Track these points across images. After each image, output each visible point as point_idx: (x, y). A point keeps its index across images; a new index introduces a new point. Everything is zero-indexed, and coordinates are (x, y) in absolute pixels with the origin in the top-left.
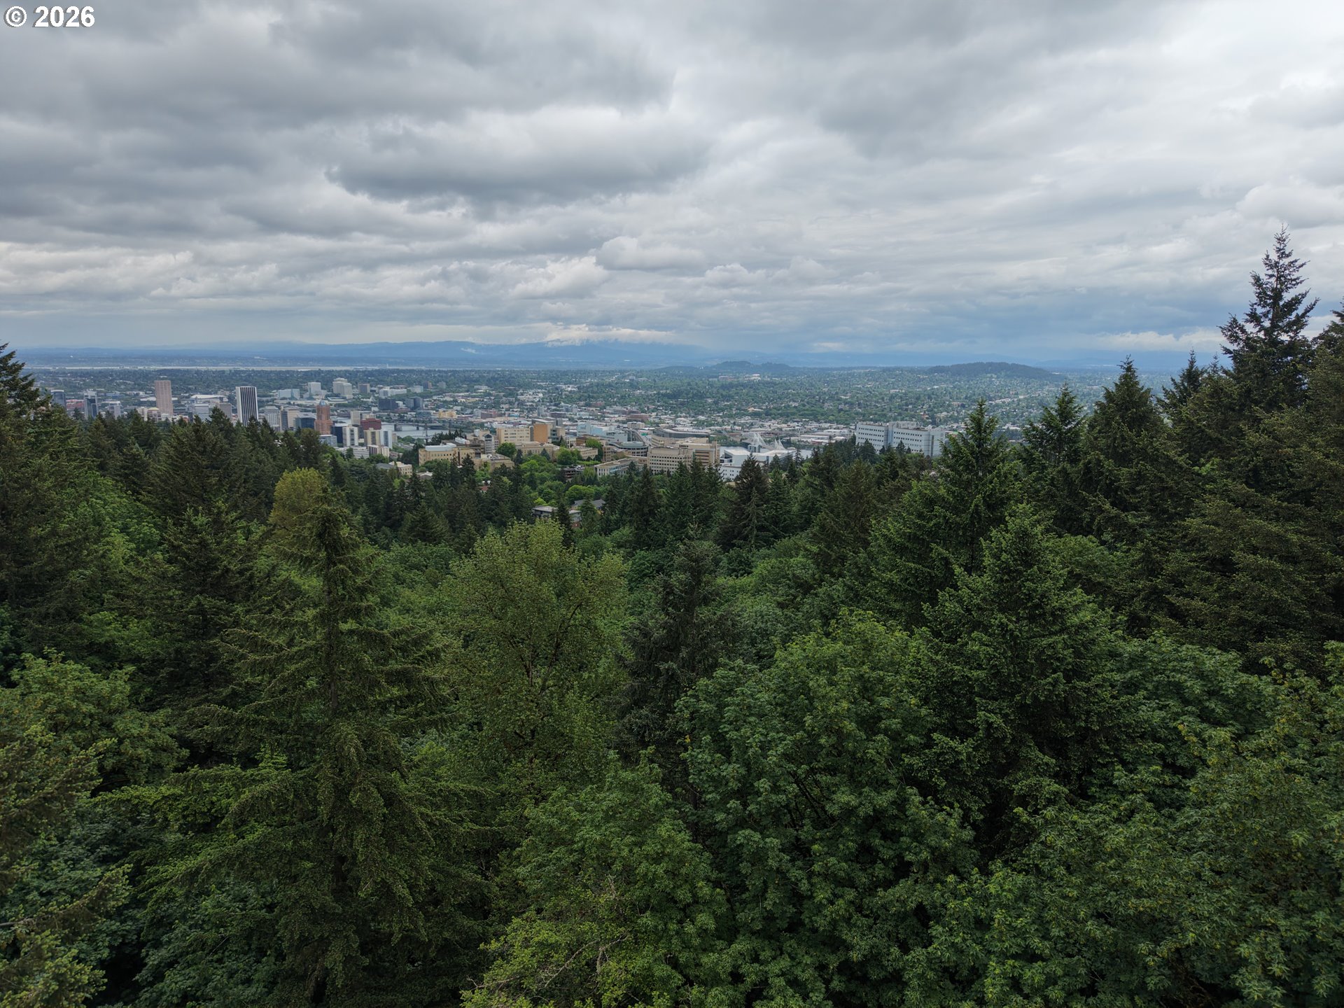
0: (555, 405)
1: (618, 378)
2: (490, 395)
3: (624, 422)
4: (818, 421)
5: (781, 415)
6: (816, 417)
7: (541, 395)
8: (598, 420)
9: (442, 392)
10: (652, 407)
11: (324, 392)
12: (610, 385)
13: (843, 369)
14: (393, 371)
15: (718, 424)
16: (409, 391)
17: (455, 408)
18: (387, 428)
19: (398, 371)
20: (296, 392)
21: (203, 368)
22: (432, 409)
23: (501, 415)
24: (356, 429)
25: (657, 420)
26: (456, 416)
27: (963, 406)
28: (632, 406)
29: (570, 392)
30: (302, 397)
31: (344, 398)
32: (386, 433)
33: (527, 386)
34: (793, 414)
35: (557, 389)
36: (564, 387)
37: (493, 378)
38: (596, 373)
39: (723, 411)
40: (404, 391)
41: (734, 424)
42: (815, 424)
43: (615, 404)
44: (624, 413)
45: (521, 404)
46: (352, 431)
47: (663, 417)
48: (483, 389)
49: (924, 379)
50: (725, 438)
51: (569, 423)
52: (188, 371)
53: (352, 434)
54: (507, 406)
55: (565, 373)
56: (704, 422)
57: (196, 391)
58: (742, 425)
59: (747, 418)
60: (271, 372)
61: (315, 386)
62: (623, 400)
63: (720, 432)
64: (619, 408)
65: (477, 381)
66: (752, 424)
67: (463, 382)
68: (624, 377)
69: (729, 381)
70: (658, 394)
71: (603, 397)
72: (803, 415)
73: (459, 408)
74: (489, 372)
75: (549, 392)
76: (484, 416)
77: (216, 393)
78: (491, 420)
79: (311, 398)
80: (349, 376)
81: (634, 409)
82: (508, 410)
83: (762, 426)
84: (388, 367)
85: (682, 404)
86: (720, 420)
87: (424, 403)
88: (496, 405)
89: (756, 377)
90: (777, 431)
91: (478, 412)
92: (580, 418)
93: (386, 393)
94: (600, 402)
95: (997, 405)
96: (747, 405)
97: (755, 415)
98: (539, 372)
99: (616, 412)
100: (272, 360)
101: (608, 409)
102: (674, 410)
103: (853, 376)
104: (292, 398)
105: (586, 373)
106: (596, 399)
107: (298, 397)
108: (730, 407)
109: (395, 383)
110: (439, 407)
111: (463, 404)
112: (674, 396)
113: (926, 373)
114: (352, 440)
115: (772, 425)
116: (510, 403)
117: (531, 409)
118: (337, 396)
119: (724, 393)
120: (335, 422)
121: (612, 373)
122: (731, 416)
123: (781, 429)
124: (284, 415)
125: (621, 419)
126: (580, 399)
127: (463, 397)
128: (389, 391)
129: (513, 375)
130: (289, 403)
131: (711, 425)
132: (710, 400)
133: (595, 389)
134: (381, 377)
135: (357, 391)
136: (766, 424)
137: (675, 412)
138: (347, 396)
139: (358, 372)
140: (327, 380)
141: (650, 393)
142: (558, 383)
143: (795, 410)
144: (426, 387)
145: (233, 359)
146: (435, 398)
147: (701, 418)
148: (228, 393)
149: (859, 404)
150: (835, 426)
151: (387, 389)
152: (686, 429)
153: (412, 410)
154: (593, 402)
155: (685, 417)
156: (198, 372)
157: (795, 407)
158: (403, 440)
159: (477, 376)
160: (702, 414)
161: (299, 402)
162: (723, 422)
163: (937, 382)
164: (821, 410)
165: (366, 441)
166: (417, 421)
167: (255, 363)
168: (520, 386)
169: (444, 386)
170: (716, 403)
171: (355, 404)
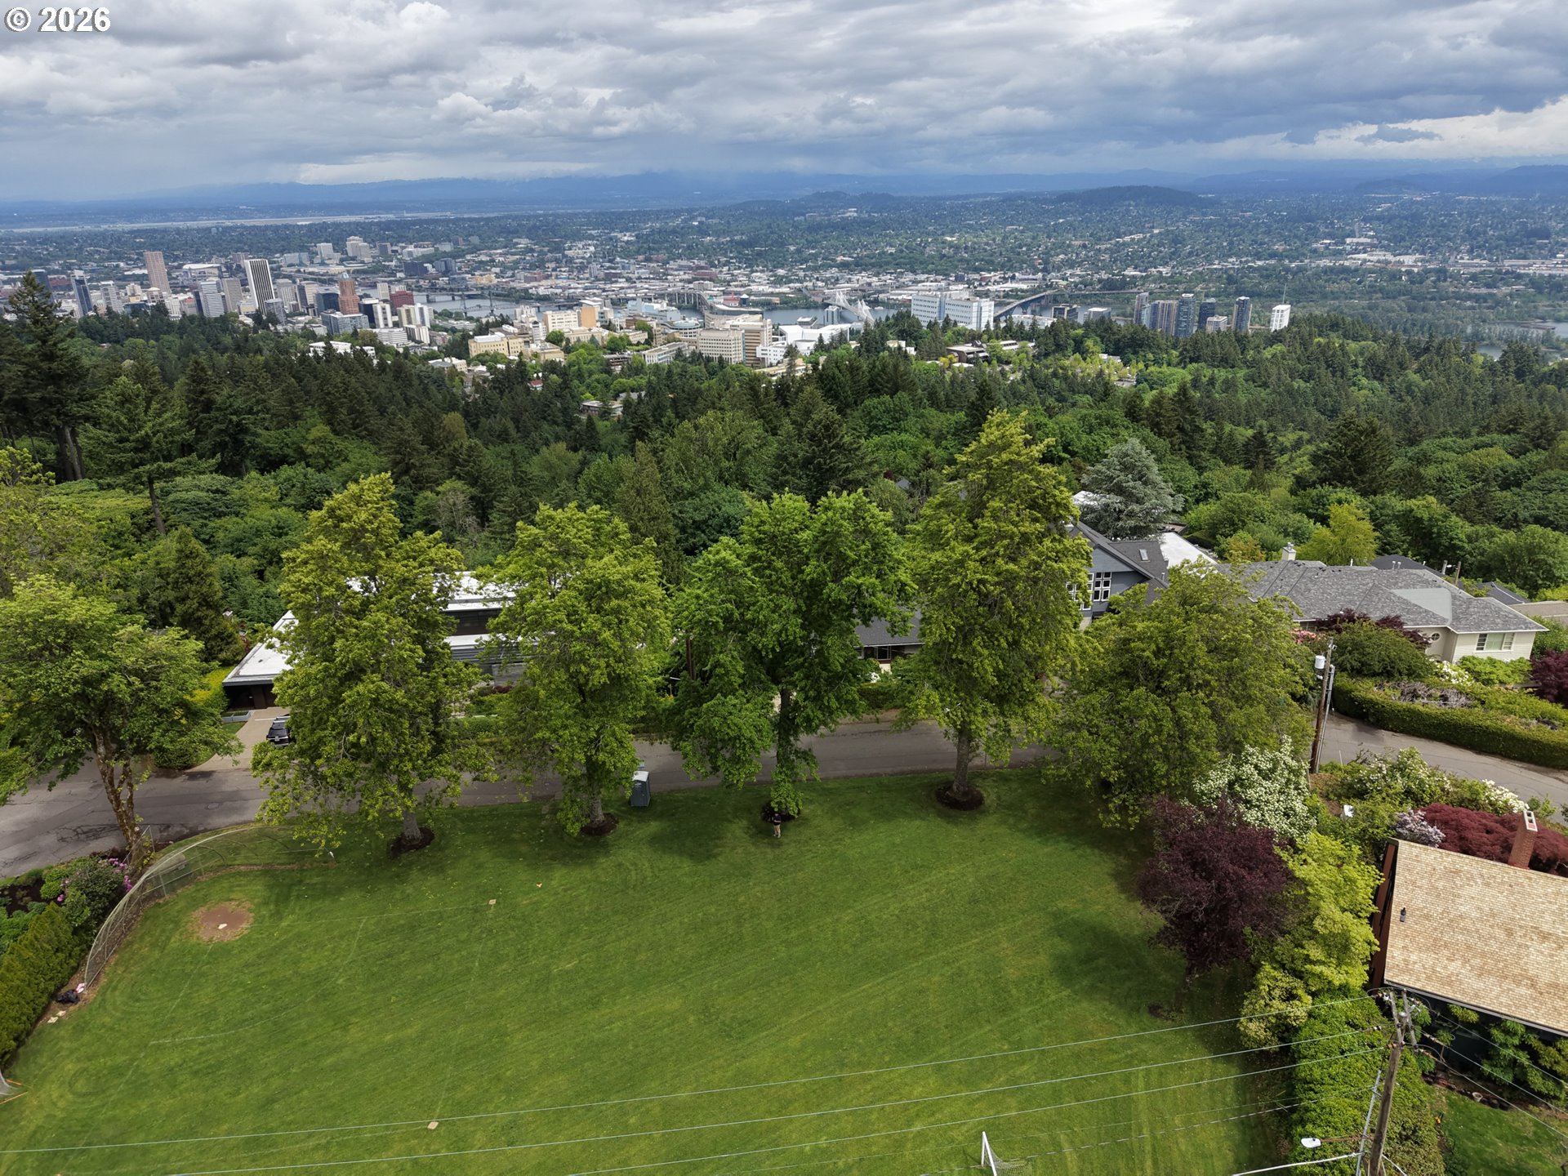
0: (610, 261)
1: (684, 221)
2: (532, 250)
3: (690, 282)
4: (914, 272)
5: (873, 265)
6: (912, 267)
7: (592, 249)
8: (660, 279)
9: (475, 250)
10: (723, 259)
11: (338, 255)
12: (674, 232)
13: (958, 197)
14: (414, 223)
15: (799, 281)
16: (437, 249)
17: (494, 270)
18: (419, 301)
19: (420, 222)
20: (305, 256)
21: (181, 225)
22: (467, 273)
23: (548, 277)
24: (388, 307)
25: (728, 277)
26: (495, 281)
27: (1084, 246)
28: (700, 259)
29: (627, 242)
30: (312, 263)
31: (363, 262)
32: (421, 310)
33: (577, 236)
34: (887, 263)
35: (611, 239)
36: (619, 235)
37: (534, 227)
38: (657, 214)
39: (807, 262)
40: (430, 250)
41: (817, 279)
42: (911, 276)
43: (680, 257)
44: (690, 268)
45: (570, 261)
46: (384, 309)
47: (736, 272)
48: (523, 243)
49: (1049, 211)
50: (806, 298)
51: (626, 285)
52: (165, 231)
53: (384, 313)
54: (553, 265)
55: (620, 216)
56: (783, 277)
57: (185, 259)
58: (826, 281)
59: (834, 270)
60: (267, 228)
61: (325, 248)
62: (690, 252)
63: (800, 290)
64: (684, 263)
65: (516, 233)
66: (837, 280)
67: (499, 234)
68: (693, 218)
69: (818, 219)
70: (731, 241)
71: (666, 248)
72: (898, 265)
73: (497, 270)
74: (529, 218)
75: (602, 244)
76: (528, 280)
77: (209, 261)
78: (536, 284)
79: (323, 264)
80: (362, 230)
81: (702, 263)
82: (554, 270)
83: (849, 281)
84: (408, 216)
85: (759, 254)
86: (802, 274)
87: (456, 264)
88: (541, 264)
89: (852, 213)
90: (866, 287)
91: (521, 274)
92: (639, 278)
93: (410, 254)
94: (663, 256)
95: (1124, 244)
96: (836, 253)
97: (844, 266)
98: (588, 216)
99: (680, 268)
100: (262, 210)
101: (672, 265)
102: (750, 263)
103: (967, 209)
104: (301, 264)
105: (645, 216)
106: (657, 250)
107: (308, 263)
108: (815, 257)
109: (417, 240)
110: (475, 269)
111: (502, 264)
112: (750, 244)
113: (1052, 202)
114: (385, 319)
115: (861, 279)
116: (557, 261)
117: (582, 268)
118: (353, 259)
119: (810, 238)
120: (361, 297)
121: (677, 213)
122: (816, 269)
123: (869, 284)
124: (302, 289)
125: (686, 277)
126: (638, 252)
127: (501, 254)
128: (413, 251)
129: (558, 221)
130: (299, 271)
131: (791, 281)
132: (792, 248)
133: (657, 237)
134: (400, 231)
135: (376, 252)
136: (854, 278)
137: (750, 266)
138: (366, 260)
139: (372, 224)
140: (338, 237)
141: (722, 240)
142: (613, 230)
143: (890, 259)
144: (456, 243)
145: (214, 211)
146: (469, 257)
147: (781, 272)
148: (223, 260)
149: (966, 248)
150: (932, 277)
151: (411, 248)
152: (761, 288)
153: (445, 274)
154: (654, 257)
155: (762, 271)
156: (178, 231)
157: (891, 254)
158: (440, 314)
159: (515, 224)
160: (782, 267)
161: (311, 270)
162: (805, 276)
163: (1064, 214)
164: (921, 259)
165: (400, 318)
166: (452, 290)
167: (243, 215)
168: (566, 237)
169: (475, 240)
170: (799, 251)
171: (377, 269)
